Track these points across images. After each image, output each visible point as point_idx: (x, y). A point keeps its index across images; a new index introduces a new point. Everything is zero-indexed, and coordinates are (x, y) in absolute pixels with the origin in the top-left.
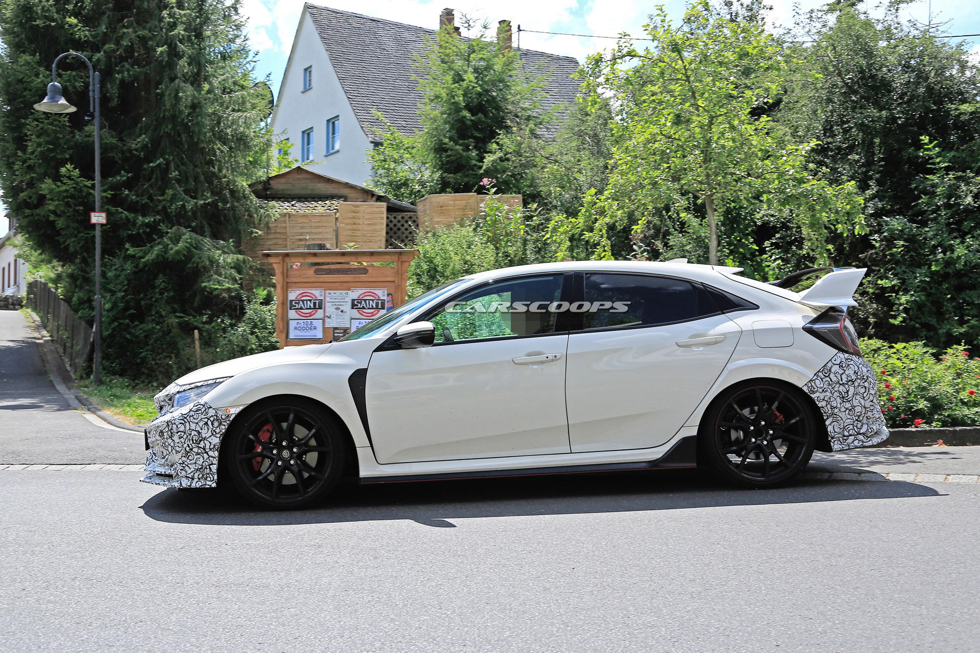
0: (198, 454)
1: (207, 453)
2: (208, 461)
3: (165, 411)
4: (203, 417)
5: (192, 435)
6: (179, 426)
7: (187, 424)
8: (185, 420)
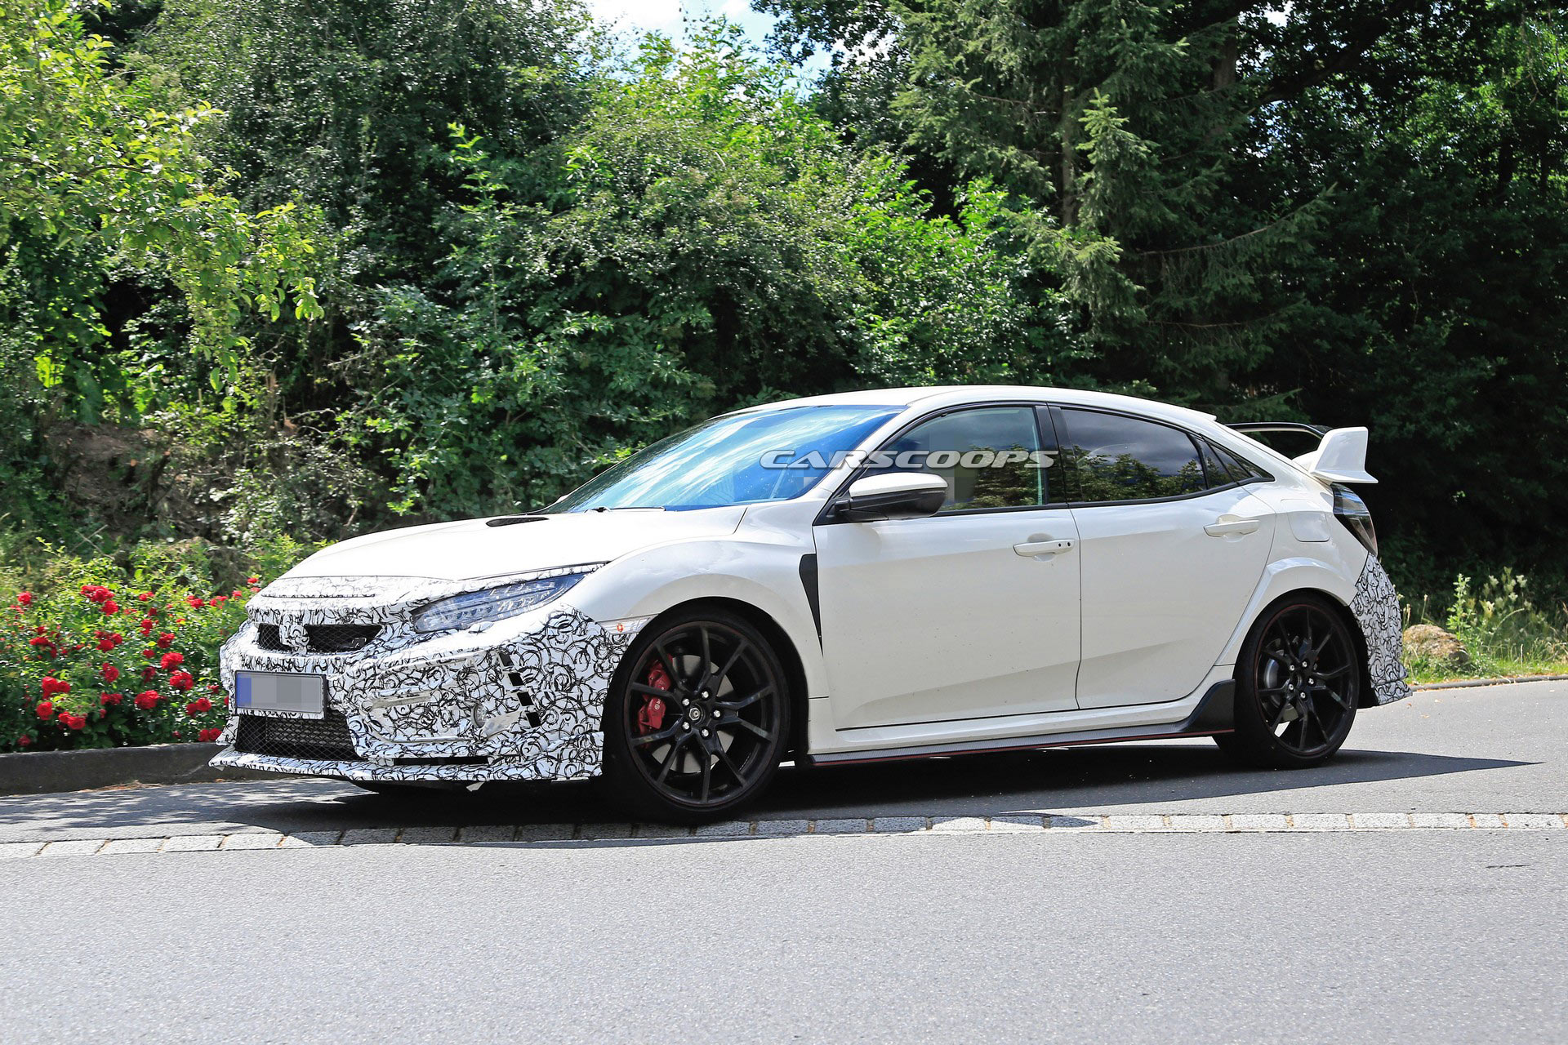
0: (566, 711)
1: (583, 709)
2: (584, 724)
3: (396, 635)
4: (576, 638)
5: (556, 674)
6: (526, 657)
7: (544, 653)
8: (539, 644)
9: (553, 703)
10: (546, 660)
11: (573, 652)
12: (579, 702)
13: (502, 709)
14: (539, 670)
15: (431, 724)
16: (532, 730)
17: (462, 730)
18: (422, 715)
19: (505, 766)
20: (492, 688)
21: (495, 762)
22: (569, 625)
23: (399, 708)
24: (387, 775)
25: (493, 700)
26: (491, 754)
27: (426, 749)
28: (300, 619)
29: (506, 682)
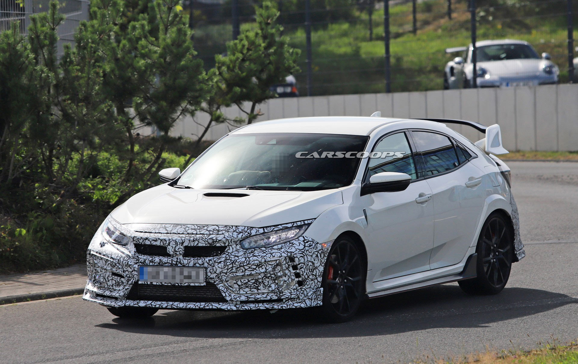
0: (312, 280)
1: (317, 278)
2: (317, 285)
3: (234, 250)
4: (315, 250)
5: (309, 265)
6: (300, 259)
7: (306, 257)
8: (304, 254)
9: (308, 277)
10: (306, 260)
11: (314, 256)
12: (316, 276)
13: (290, 280)
14: (304, 264)
15: (258, 287)
16: (299, 288)
17: (273, 289)
18: (254, 283)
19: (290, 302)
20: (287, 272)
21: (286, 301)
22: (312, 245)
23: (242, 280)
24: (243, 307)
25: (287, 276)
26: (287, 298)
27: (258, 296)
28: (182, 243)
29: (291, 269)
